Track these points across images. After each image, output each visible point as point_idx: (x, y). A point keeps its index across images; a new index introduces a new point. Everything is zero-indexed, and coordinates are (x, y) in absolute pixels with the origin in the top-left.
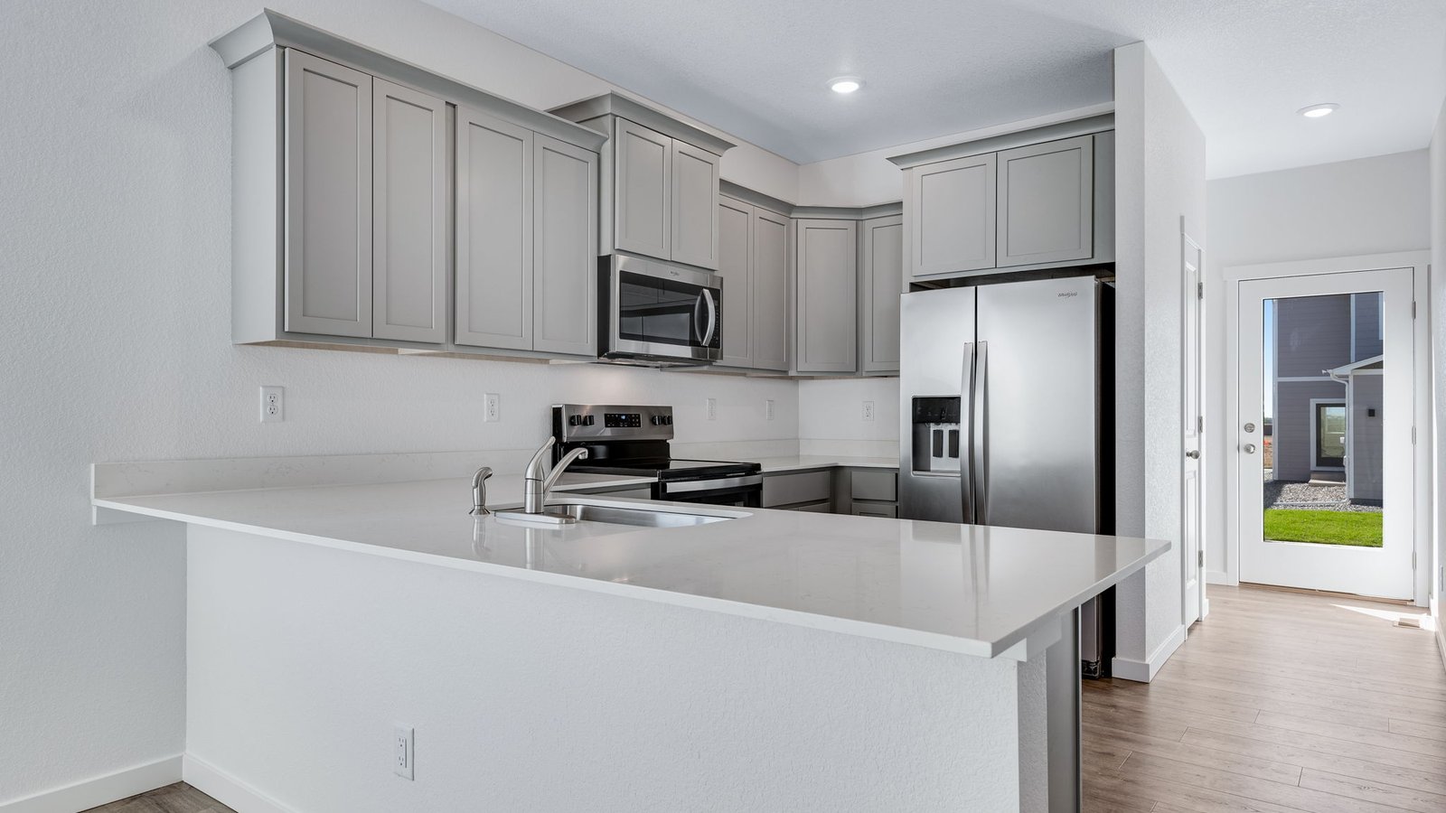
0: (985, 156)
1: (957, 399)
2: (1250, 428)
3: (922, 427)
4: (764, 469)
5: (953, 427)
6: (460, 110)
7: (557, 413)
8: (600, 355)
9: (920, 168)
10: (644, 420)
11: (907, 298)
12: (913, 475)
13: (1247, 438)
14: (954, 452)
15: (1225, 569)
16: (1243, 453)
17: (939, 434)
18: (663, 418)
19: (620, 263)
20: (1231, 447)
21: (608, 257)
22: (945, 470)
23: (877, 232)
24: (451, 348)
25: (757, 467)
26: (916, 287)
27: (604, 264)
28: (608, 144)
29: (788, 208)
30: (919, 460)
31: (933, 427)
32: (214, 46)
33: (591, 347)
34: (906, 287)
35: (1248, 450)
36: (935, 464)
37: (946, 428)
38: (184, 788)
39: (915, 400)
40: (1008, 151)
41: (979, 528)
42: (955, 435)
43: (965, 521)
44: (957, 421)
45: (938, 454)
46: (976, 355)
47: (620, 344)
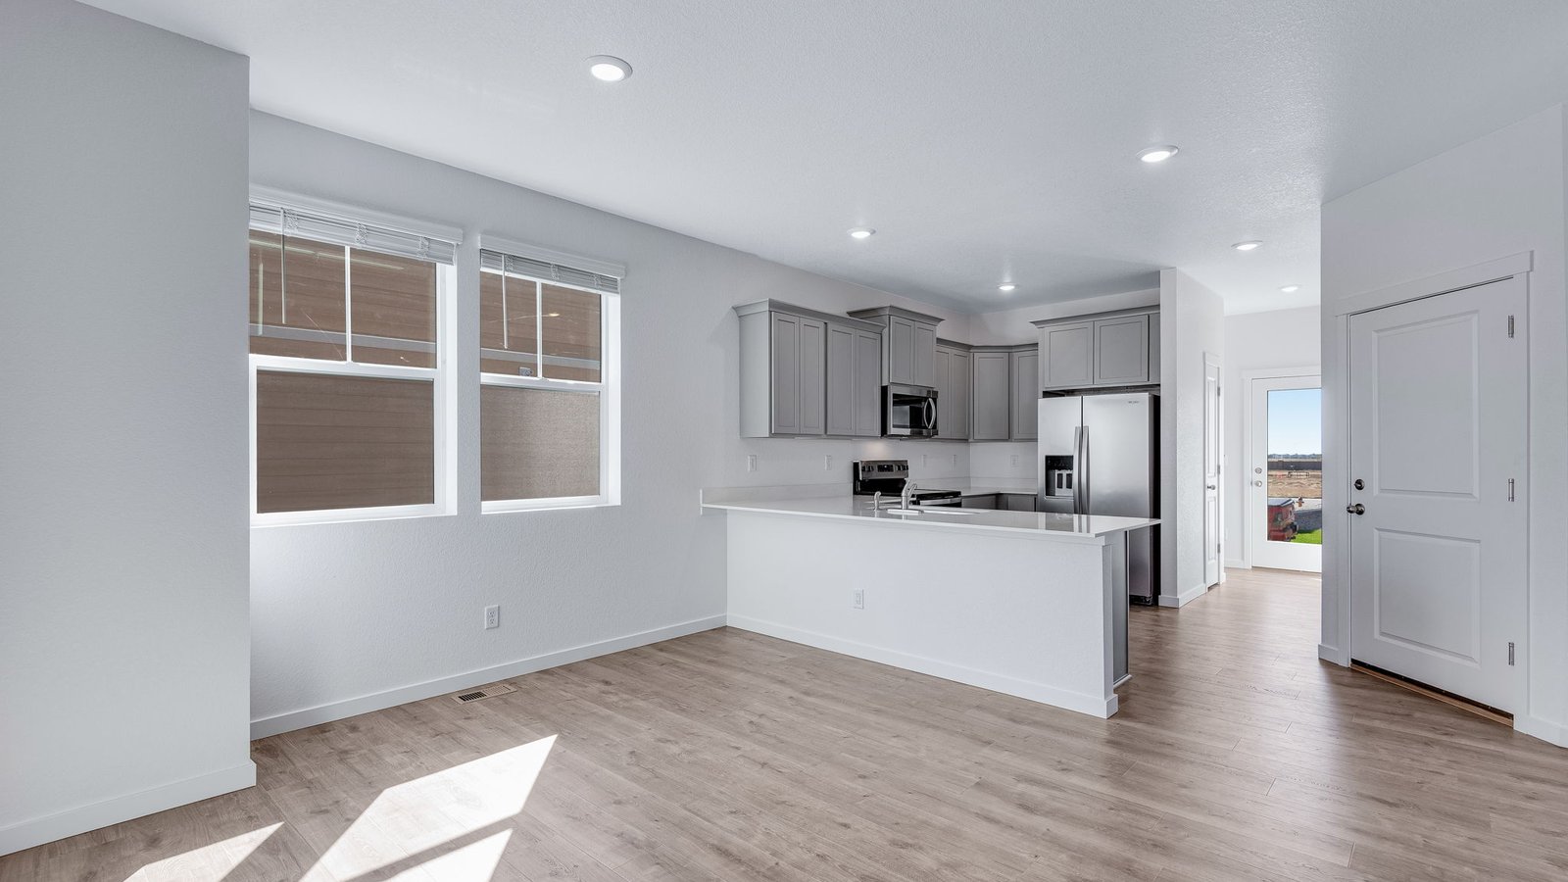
0: (1088, 323)
1: (1072, 457)
2: (1259, 471)
3: (1051, 472)
4: (963, 495)
5: (1069, 472)
6: (829, 326)
7: (856, 465)
8: (882, 435)
9: (1048, 328)
10: (895, 468)
11: (1042, 402)
12: (1046, 498)
13: (1257, 477)
14: (1069, 486)
15: (1243, 558)
16: (1254, 485)
17: (1060, 476)
18: (903, 466)
19: (892, 391)
20: (1247, 483)
21: (886, 387)
22: (1064, 495)
23: (1022, 360)
24: (825, 436)
25: (959, 493)
26: (1047, 394)
27: (884, 390)
28: (887, 329)
29: (969, 347)
30: (1049, 490)
31: (1057, 472)
32: (736, 309)
33: (878, 432)
34: (1041, 394)
35: (1257, 485)
36: (1058, 492)
37: (1065, 473)
38: (727, 629)
39: (1047, 458)
40: (1099, 322)
41: (1084, 517)
42: (1069, 476)
43: (1075, 513)
44: (1071, 469)
45: (1060, 486)
46: (1082, 433)
47: (892, 431)
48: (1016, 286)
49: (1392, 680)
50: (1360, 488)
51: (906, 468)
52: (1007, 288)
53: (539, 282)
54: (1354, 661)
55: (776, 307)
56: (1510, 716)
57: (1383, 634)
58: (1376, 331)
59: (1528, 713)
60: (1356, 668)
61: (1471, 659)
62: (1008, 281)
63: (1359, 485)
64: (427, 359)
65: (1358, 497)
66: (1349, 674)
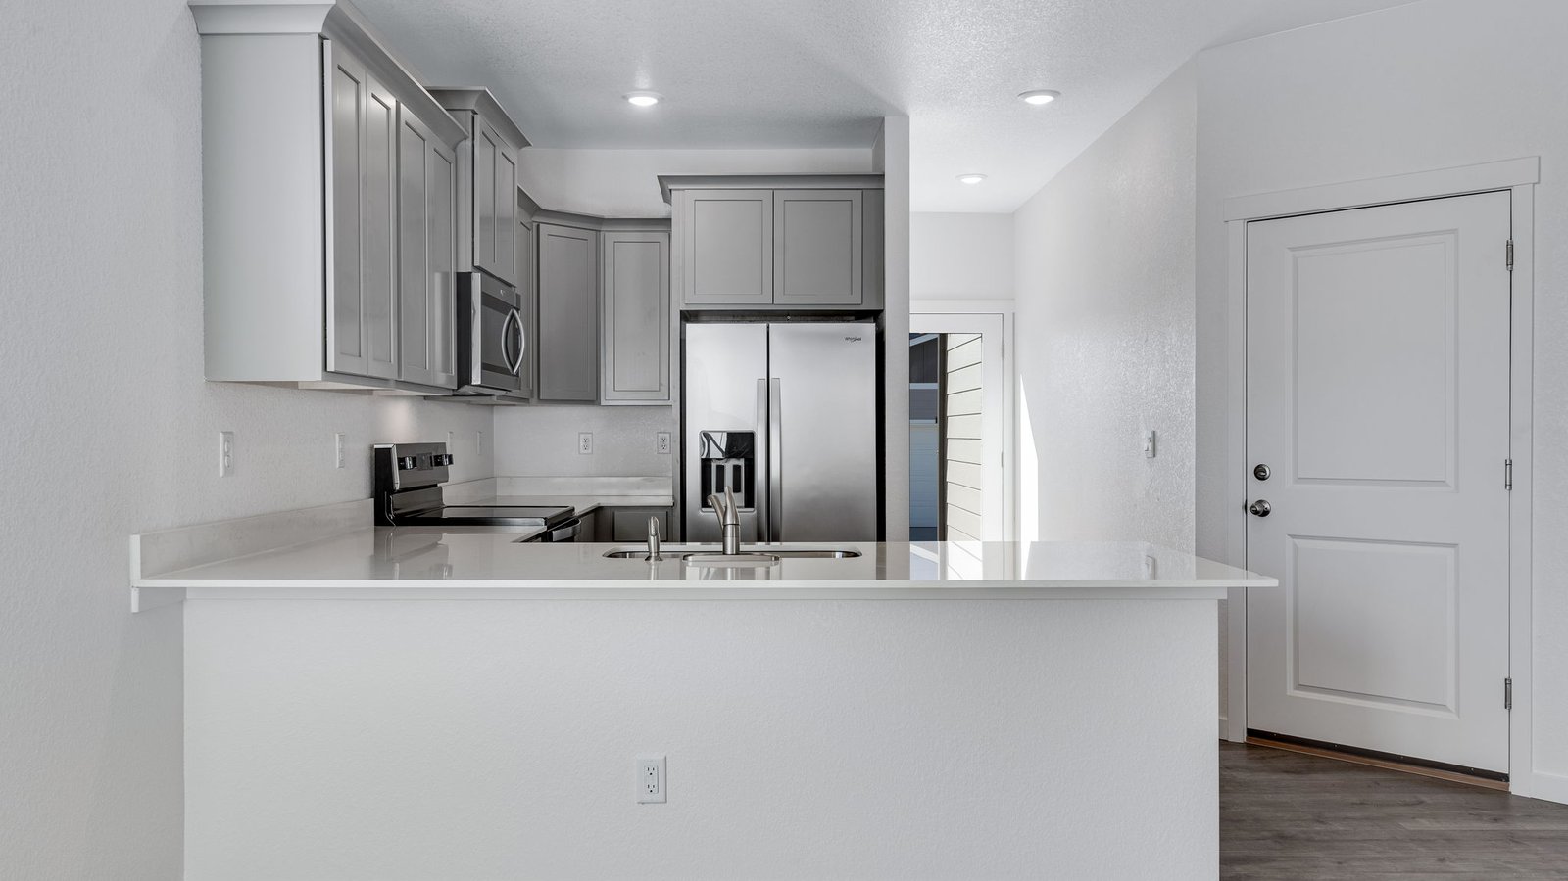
0: (763, 192)
1: (755, 436)
9: (693, 192)
10: (428, 460)
12: (702, 511)
17: (721, 469)
18: (440, 456)
21: (468, 274)
28: (469, 143)
29: (536, 211)
30: (705, 497)
32: (196, 9)
40: (786, 190)
45: (720, 489)
46: (769, 391)
48: (661, 100)
49: (1317, 753)
50: (1263, 478)
51: (443, 460)
52: (643, 102)
54: (1251, 733)
56: (1505, 778)
57: (1300, 687)
58: (1292, 249)
59: (1531, 770)
60: (1255, 741)
61: (1443, 707)
62: (646, 86)
63: (1260, 473)
65: (1258, 491)
66: (1244, 752)
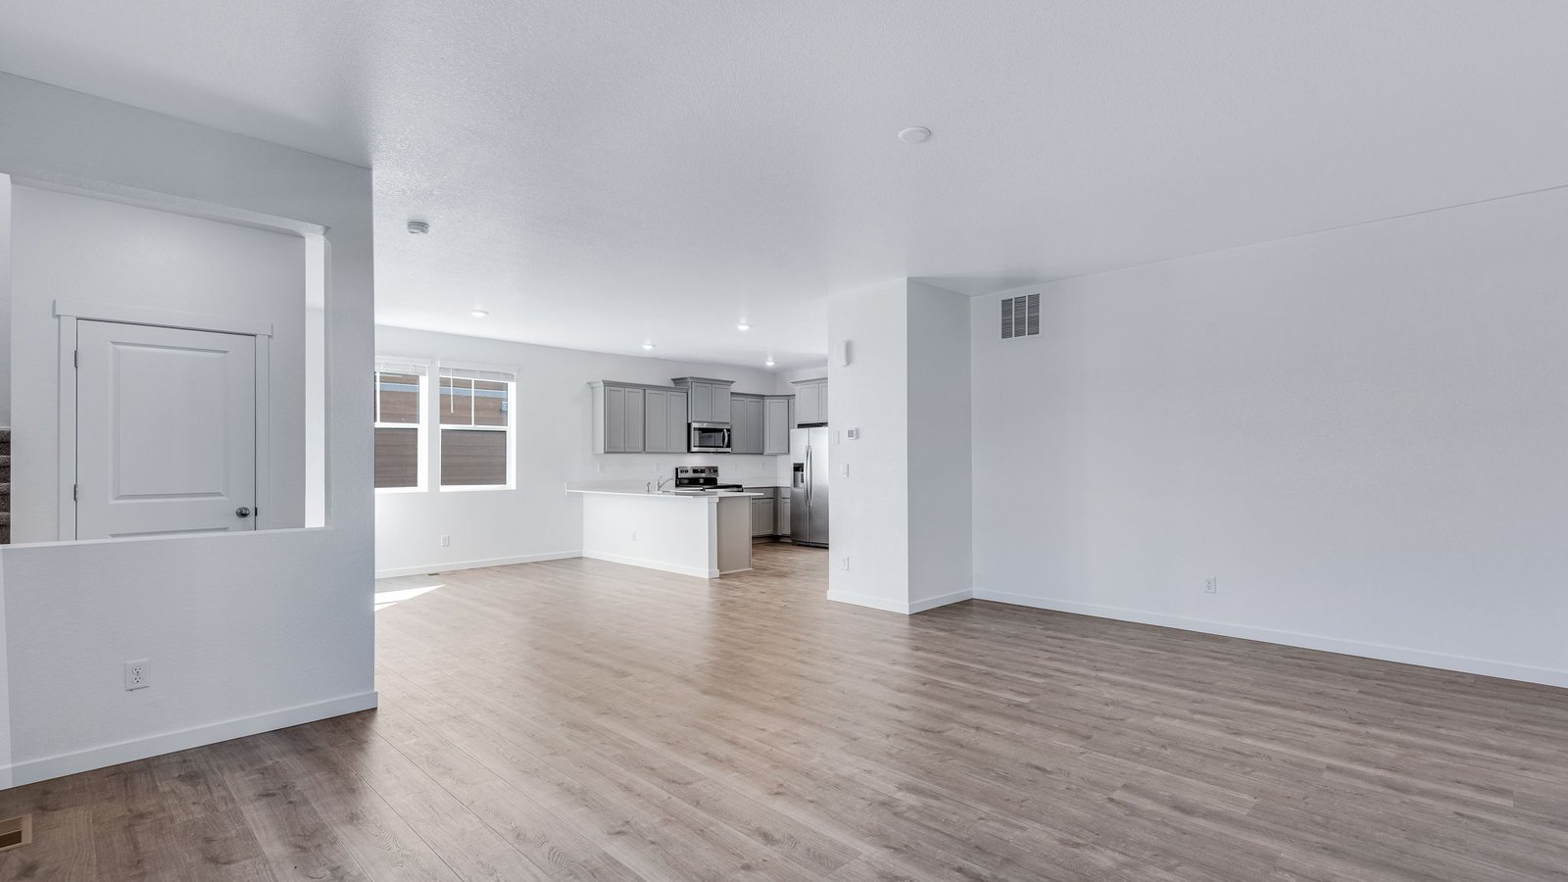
3: (795, 473)
6: (646, 392)
7: (677, 469)
8: (689, 452)
10: (707, 471)
11: (795, 431)
12: (794, 489)
14: (803, 481)
18: (715, 470)
19: (694, 425)
24: (646, 453)
26: (801, 426)
27: (689, 425)
28: (691, 390)
29: (762, 396)
30: (795, 484)
32: (589, 384)
33: (685, 450)
34: (795, 426)
36: (800, 485)
39: (793, 464)
42: (803, 476)
44: (803, 471)
45: (800, 482)
46: (808, 450)
47: (694, 449)
51: (716, 471)
53: (473, 380)
55: (607, 384)
64: (415, 418)
